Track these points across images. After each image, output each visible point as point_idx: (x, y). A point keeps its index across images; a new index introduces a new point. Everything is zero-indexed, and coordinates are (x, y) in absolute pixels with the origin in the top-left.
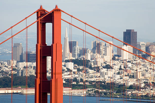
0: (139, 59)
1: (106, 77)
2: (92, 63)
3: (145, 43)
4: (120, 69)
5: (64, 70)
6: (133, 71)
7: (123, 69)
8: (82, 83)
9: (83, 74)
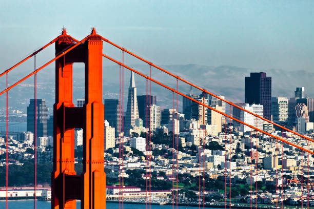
0: (276, 130)
1: (210, 165)
2: (182, 138)
3: (287, 100)
4: (238, 150)
5: (127, 152)
6: (261, 155)
7: (244, 150)
8: (162, 178)
9: (164, 161)
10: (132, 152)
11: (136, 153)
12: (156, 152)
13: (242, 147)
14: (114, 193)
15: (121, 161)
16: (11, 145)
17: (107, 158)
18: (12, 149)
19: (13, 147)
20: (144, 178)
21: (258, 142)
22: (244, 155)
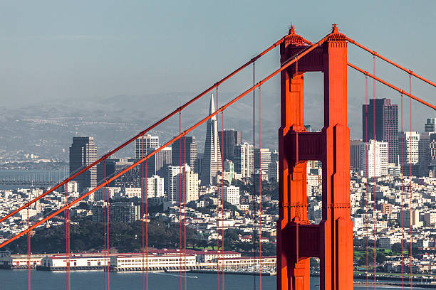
3: (418, 136)
4: (363, 203)
5: (215, 207)
6: (395, 209)
7: (370, 202)
8: (266, 241)
9: (265, 218)
10: (222, 206)
11: (227, 206)
12: (254, 207)
13: (369, 198)
14: (206, 260)
15: (207, 218)
16: (52, 199)
17: (188, 214)
18: (54, 204)
19: (54, 201)
20: (243, 240)
21: (389, 192)
22: (372, 208)
